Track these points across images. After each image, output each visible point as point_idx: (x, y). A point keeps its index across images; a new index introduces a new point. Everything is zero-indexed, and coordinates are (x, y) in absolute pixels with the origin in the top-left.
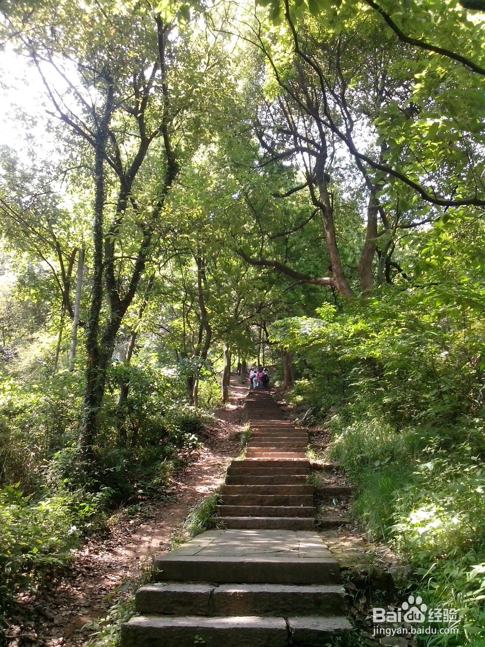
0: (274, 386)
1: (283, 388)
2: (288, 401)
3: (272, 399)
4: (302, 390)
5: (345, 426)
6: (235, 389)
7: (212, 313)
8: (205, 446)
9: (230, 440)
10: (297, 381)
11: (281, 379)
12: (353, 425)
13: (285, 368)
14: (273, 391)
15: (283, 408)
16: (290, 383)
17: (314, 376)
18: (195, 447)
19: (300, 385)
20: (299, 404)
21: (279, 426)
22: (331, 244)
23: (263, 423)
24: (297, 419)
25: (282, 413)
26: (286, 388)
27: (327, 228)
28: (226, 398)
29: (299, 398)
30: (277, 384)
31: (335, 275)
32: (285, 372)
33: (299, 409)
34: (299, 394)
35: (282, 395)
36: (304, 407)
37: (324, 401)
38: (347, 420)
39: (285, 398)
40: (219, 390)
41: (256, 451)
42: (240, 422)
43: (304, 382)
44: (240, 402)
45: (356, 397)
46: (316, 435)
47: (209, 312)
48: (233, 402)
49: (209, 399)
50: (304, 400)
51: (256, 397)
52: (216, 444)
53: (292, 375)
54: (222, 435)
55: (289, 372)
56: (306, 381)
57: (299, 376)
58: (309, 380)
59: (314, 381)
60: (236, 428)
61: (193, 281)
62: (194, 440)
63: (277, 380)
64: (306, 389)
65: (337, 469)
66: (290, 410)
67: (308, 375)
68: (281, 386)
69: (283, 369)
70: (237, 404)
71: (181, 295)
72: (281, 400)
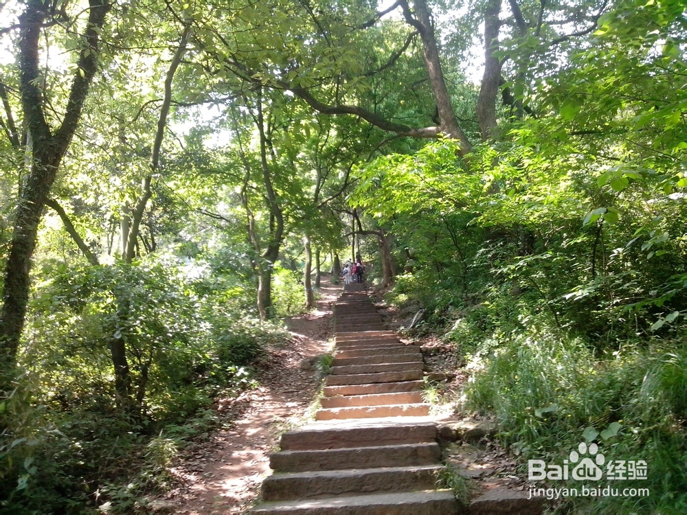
0: (372, 285)
1: (383, 285)
2: (389, 302)
3: (369, 301)
4: (406, 286)
5: (481, 339)
6: (326, 291)
7: (284, 195)
8: (262, 384)
9: (303, 369)
10: (398, 276)
11: (379, 276)
12: (494, 336)
13: (383, 263)
14: (371, 290)
15: (382, 311)
16: (391, 280)
17: (419, 268)
18: (244, 387)
19: (403, 280)
20: (402, 306)
21: (377, 341)
22: (436, 79)
23: (353, 336)
24: (402, 328)
25: (381, 319)
26: (386, 286)
27: (428, 56)
28: (312, 303)
29: (403, 298)
30: (375, 282)
31: (443, 122)
32: (384, 267)
33: (404, 312)
34: (402, 292)
35: (382, 295)
36: (411, 309)
37: (438, 299)
38: (482, 328)
39: (385, 298)
40: (301, 294)
41: (338, 392)
42: (324, 336)
43: (408, 276)
44: (330, 306)
45: (489, 291)
46: (435, 355)
47: (280, 193)
48: (320, 307)
49: (289, 306)
50: (410, 299)
51: (350, 299)
52: (281, 378)
53: (392, 269)
54: (293, 362)
55: (388, 266)
56: (410, 276)
57: (400, 271)
58: (413, 273)
59: (420, 275)
60: (319, 345)
61: (255, 154)
62: (243, 376)
63: (375, 277)
64: (410, 286)
65: (492, 436)
66: (392, 314)
67: (412, 267)
68: (380, 285)
69: (381, 265)
70: (326, 310)
71: (242, 174)
72: (380, 301)
